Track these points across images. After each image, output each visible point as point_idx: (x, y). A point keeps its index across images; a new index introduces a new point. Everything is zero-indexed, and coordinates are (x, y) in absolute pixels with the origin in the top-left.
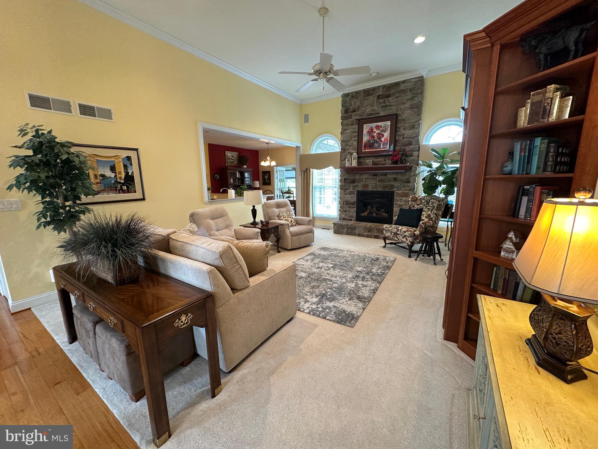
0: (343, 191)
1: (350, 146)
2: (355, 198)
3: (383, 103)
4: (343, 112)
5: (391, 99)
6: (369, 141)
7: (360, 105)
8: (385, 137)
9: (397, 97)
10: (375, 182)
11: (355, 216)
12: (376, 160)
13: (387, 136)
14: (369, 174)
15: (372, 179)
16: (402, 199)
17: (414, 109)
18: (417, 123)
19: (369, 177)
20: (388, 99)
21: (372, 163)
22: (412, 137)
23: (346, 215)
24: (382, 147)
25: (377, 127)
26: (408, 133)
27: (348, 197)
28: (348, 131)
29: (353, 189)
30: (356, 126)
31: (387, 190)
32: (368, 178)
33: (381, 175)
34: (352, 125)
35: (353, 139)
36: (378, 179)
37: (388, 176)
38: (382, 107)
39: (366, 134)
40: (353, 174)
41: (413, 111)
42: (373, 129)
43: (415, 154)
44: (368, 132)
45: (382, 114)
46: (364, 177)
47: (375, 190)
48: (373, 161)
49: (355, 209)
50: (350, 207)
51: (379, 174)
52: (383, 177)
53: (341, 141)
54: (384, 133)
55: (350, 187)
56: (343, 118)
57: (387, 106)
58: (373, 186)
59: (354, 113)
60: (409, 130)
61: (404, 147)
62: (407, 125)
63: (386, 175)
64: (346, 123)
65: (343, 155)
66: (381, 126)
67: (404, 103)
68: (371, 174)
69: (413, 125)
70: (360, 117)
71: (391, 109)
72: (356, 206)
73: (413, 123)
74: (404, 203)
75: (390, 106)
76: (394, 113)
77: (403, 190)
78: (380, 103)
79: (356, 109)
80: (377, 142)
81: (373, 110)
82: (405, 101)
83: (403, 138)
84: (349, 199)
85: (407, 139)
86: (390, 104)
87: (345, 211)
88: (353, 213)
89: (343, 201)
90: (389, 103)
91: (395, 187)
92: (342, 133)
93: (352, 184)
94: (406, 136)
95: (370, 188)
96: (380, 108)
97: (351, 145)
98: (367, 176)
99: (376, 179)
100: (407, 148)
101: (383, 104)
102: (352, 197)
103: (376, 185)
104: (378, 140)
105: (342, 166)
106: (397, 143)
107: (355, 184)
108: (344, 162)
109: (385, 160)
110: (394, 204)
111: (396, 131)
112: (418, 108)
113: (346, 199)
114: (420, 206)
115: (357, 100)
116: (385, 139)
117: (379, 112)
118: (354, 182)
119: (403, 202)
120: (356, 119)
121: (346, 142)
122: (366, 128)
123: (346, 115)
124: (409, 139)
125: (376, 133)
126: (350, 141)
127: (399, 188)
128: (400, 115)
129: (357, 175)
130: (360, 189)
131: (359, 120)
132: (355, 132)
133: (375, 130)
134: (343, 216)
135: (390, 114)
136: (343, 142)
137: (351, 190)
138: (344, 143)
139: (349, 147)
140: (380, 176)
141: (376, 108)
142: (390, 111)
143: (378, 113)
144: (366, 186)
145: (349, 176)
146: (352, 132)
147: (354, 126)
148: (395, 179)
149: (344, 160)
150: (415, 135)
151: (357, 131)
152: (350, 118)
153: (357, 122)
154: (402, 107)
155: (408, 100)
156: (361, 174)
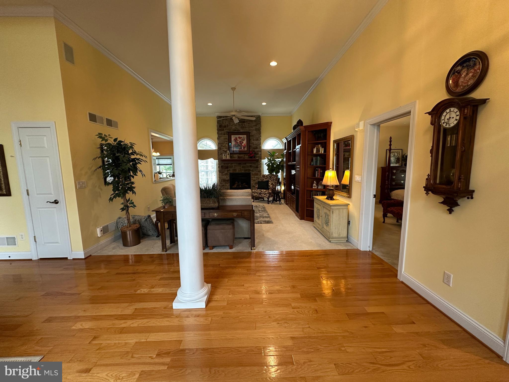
0: (221, 173)
2: (229, 177)
4: (218, 126)
5: (245, 124)
6: (235, 145)
7: (229, 124)
8: (244, 143)
9: (248, 123)
12: (240, 156)
13: (245, 143)
15: (238, 166)
16: (255, 177)
17: (257, 131)
18: (259, 138)
19: (236, 165)
20: (244, 123)
21: (237, 157)
22: (257, 144)
23: (223, 188)
24: (242, 149)
25: (239, 138)
26: (255, 142)
28: (222, 138)
29: (227, 172)
30: (227, 136)
31: (247, 172)
34: (224, 134)
35: (225, 143)
37: (247, 164)
38: (241, 127)
40: (227, 164)
41: (257, 132)
42: (237, 139)
43: (259, 153)
44: (234, 140)
45: (241, 131)
46: (233, 165)
47: (240, 172)
48: (238, 156)
49: (229, 184)
50: (226, 183)
51: (242, 164)
52: (244, 165)
53: (218, 143)
54: (243, 141)
55: (225, 171)
56: (218, 130)
57: (244, 127)
59: (225, 128)
60: (256, 141)
61: (254, 149)
62: (255, 138)
64: (220, 133)
65: (219, 152)
66: (241, 138)
67: (252, 127)
68: (238, 163)
69: (257, 139)
70: (229, 131)
74: (256, 179)
75: (245, 127)
76: (248, 131)
77: (255, 172)
78: (240, 125)
79: (226, 125)
81: (236, 128)
82: (252, 126)
83: (253, 145)
84: (225, 178)
87: (223, 186)
88: (228, 186)
89: (222, 180)
90: (245, 126)
91: (251, 171)
92: (218, 139)
93: (227, 169)
94: (254, 144)
95: (238, 171)
98: (236, 164)
99: (240, 166)
100: (256, 150)
101: (242, 126)
102: (227, 177)
103: (240, 169)
104: (240, 145)
105: (219, 158)
106: (250, 147)
107: (228, 169)
108: (221, 156)
109: (245, 156)
110: (251, 180)
111: (249, 141)
112: (259, 131)
113: (223, 178)
114: (267, 179)
115: (226, 121)
116: (244, 145)
118: (227, 168)
120: (227, 132)
121: (221, 144)
122: (233, 137)
123: (220, 128)
124: (256, 146)
125: (239, 141)
126: (223, 144)
127: (253, 171)
128: (251, 133)
129: (229, 164)
130: (231, 172)
131: (228, 132)
132: (226, 139)
133: (238, 139)
135: (246, 131)
136: (219, 144)
137: (226, 173)
138: (220, 146)
139: (223, 147)
142: (246, 130)
143: (239, 130)
144: (235, 170)
145: (224, 164)
146: (224, 139)
147: (225, 136)
148: (251, 166)
150: (259, 144)
151: (228, 138)
152: (223, 131)
153: (228, 133)
154: (252, 129)
155: (254, 126)
156: (232, 163)
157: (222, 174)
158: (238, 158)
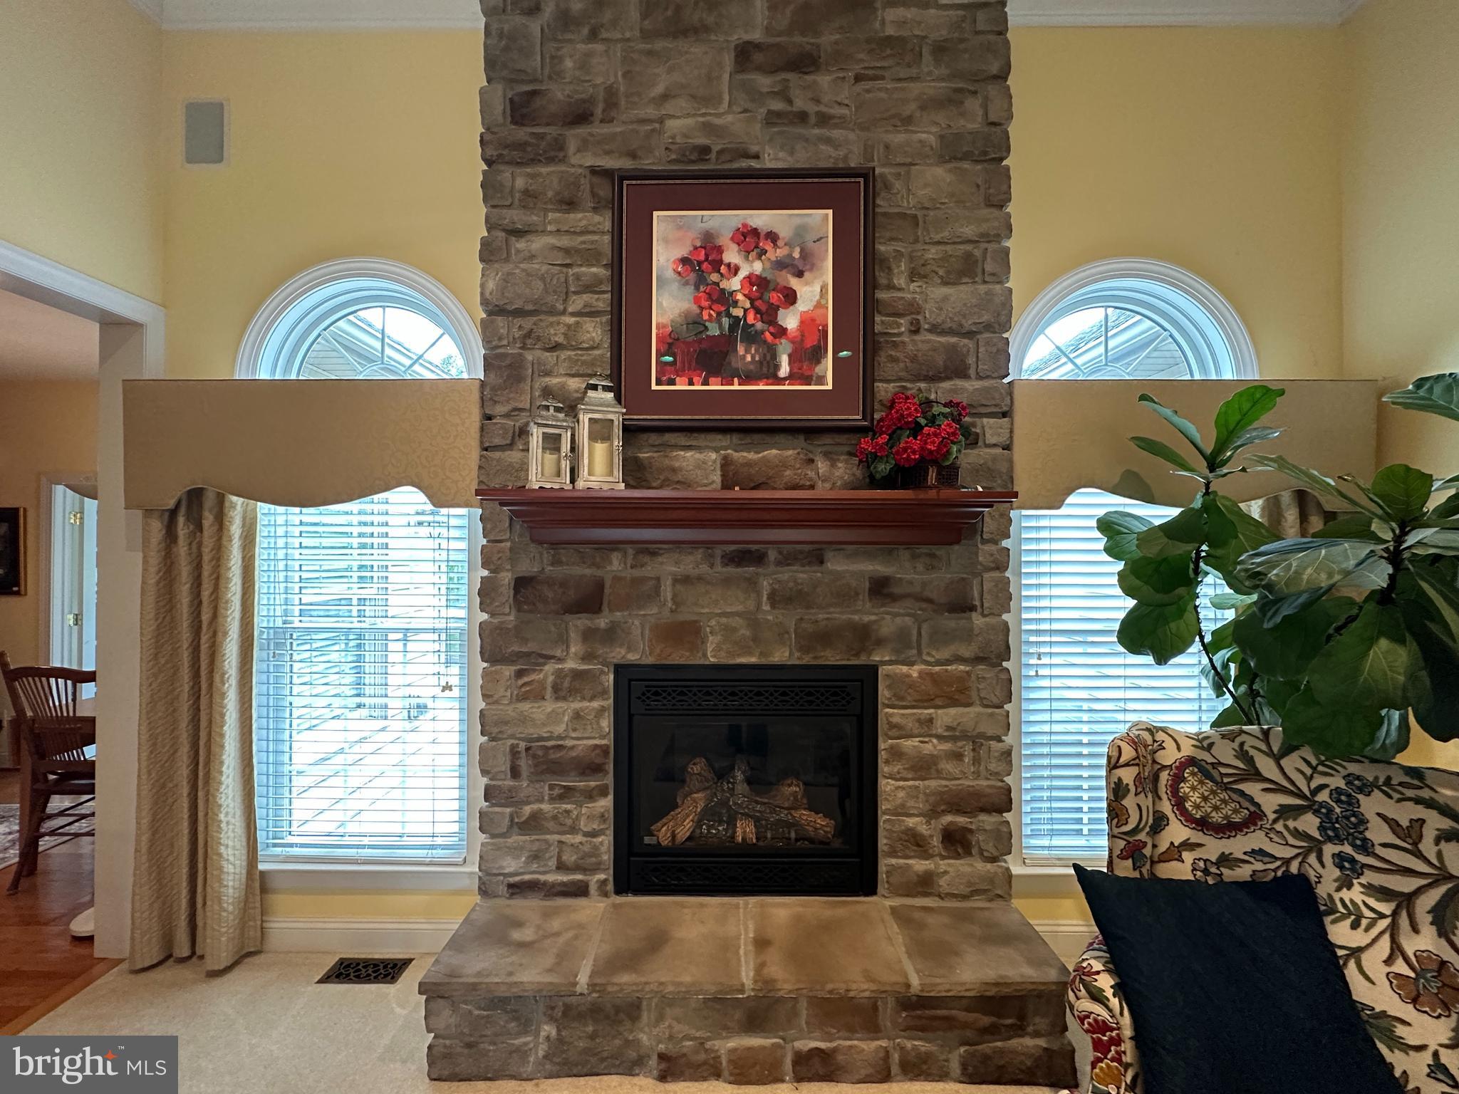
0: (508, 671)
1: (556, 347)
2: (606, 724)
3: (774, 94)
4: (499, 107)
5: (822, 79)
6: (696, 323)
7: (622, 86)
8: (805, 304)
9: (858, 78)
10: (751, 604)
11: (607, 857)
12: (752, 456)
13: (819, 305)
14: (699, 554)
15: (727, 582)
16: (930, 720)
17: (966, 165)
20: (809, 79)
21: (717, 478)
22: (968, 324)
23: (535, 857)
24: (784, 370)
25: (750, 239)
27: (553, 717)
28: (537, 243)
29: (587, 657)
30: (597, 218)
31: (832, 657)
32: (700, 578)
33: (787, 560)
34: (570, 204)
35: (577, 303)
36: (765, 585)
37: (829, 565)
38: (773, 118)
39: (670, 274)
40: (587, 549)
41: (959, 175)
42: (720, 250)
43: (991, 429)
44: (684, 261)
45: (773, 158)
46: (667, 567)
47: (753, 660)
48: (726, 463)
49: (606, 804)
50: (567, 794)
51: (772, 555)
52: (801, 575)
53: (485, 302)
54: (794, 283)
55: (564, 640)
56: (500, 153)
57: (802, 117)
58: (734, 630)
59: (582, 131)
60: (945, 283)
61: (923, 385)
62: (933, 253)
63: (822, 562)
64: (520, 183)
65: (500, 409)
66: (772, 237)
67: (908, 120)
68: (718, 551)
69: (968, 256)
70: (625, 164)
71: (828, 141)
72: (609, 780)
73: (969, 247)
74: (946, 746)
75: (824, 120)
76: (853, 164)
77: (938, 663)
78: (756, 96)
79: (591, 101)
80: (752, 337)
81: (708, 128)
82: (912, 107)
83: (917, 329)
84: (560, 729)
85: (942, 339)
86: (823, 108)
87: (533, 824)
88: (594, 834)
89: (514, 752)
90: (817, 101)
91: (880, 642)
92: (488, 253)
93: (580, 622)
94: (930, 314)
95: (718, 648)
96: (758, 126)
97: (560, 339)
98: (690, 564)
99: (752, 583)
101: (778, 105)
102: (577, 716)
103: (753, 621)
104: (759, 325)
105: (496, 483)
106: (882, 358)
107: (602, 622)
108: (513, 456)
109: (812, 461)
110: (883, 755)
111: (871, 285)
112: (984, 163)
113: (533, 732)
116: (807, 322)
117: (754, 149)
118: (589, 601)
119: (939, 737)
120: (594, 171)
121: (519, 313)
122: (671, 236)
123: (522, 134)
124: (953, 340)
125: (743, 274)
126: (552, 312)
127: (904, 646)
128: (887, 187)
129: (616, 559)
130: (640, 654)
131: (617, 178)
132: (590, 256)
133: (732, 255)
134: (511, 865)
135: (825, 167)
136: (495, 310)
137: (570, 664)
139: (549, 357)
140: (779, 563)
141: (730, 118)
142: (826, 149)
143: (747, 156)
144: (687, 632)
145: (556, 562)
146: (567, 251)
147: (579, 219)
148: (880, 589)
149: (510, 446)
150: (986, 318)
151: (607, 249)
152: (551, 160)
153: (605, 191)
154: (898, 138)
155: (928, 104)
156: (648, 550)
157: (520, 674)
158: (726, 486)
